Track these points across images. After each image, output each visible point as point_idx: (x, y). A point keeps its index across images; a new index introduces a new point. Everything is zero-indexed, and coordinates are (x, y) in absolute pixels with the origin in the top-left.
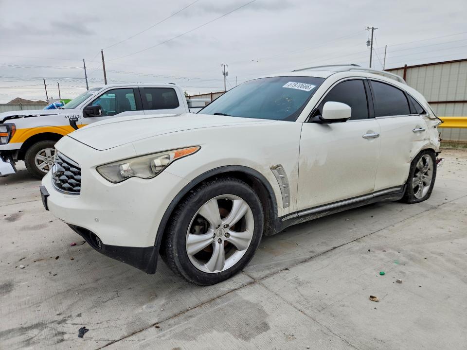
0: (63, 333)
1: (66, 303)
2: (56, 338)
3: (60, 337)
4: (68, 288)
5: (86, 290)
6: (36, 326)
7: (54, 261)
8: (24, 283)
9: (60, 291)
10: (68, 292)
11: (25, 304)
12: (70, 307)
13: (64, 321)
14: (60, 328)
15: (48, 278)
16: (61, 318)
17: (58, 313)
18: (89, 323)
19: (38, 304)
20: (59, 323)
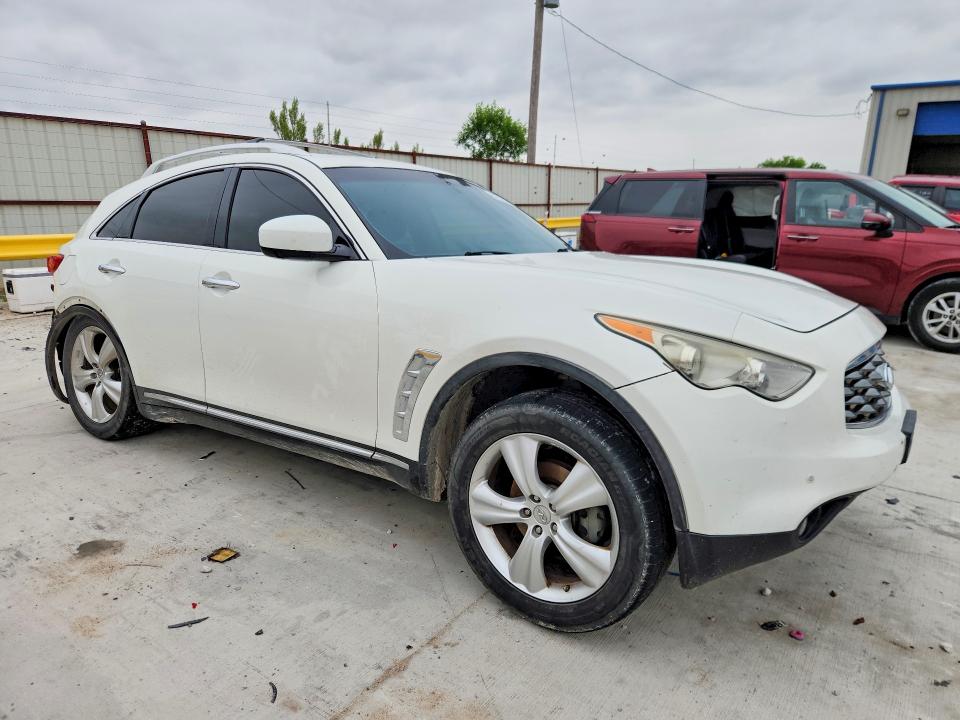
0: (914, 512)
1: (894, 534)
2: (924, 512)
3: (919, 510)
4: (878, 549)
5: (855, 531)
6: (942, 533)
7: (873, 618)
8: (949, 605)
9: (893, 553)
10: (884, 545)
11: (952, 566)
12: (892, 527)
13: (907, 519)
14: (915, 517)
15: (901, 587)
16: (909, 524)
17: (909, 530)
18: (882, 504)
19: (932, 555)
20: (913, 521)
